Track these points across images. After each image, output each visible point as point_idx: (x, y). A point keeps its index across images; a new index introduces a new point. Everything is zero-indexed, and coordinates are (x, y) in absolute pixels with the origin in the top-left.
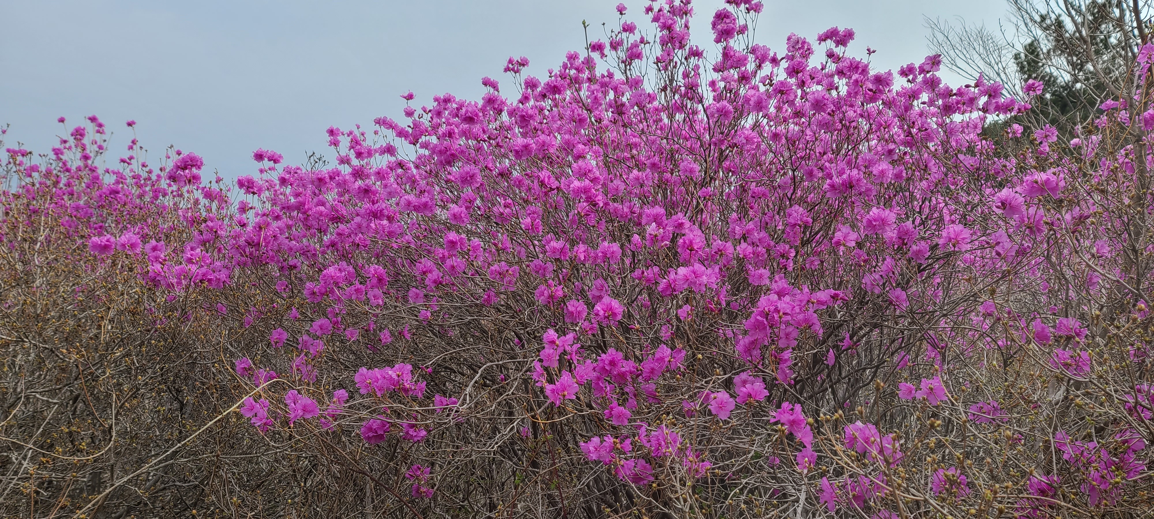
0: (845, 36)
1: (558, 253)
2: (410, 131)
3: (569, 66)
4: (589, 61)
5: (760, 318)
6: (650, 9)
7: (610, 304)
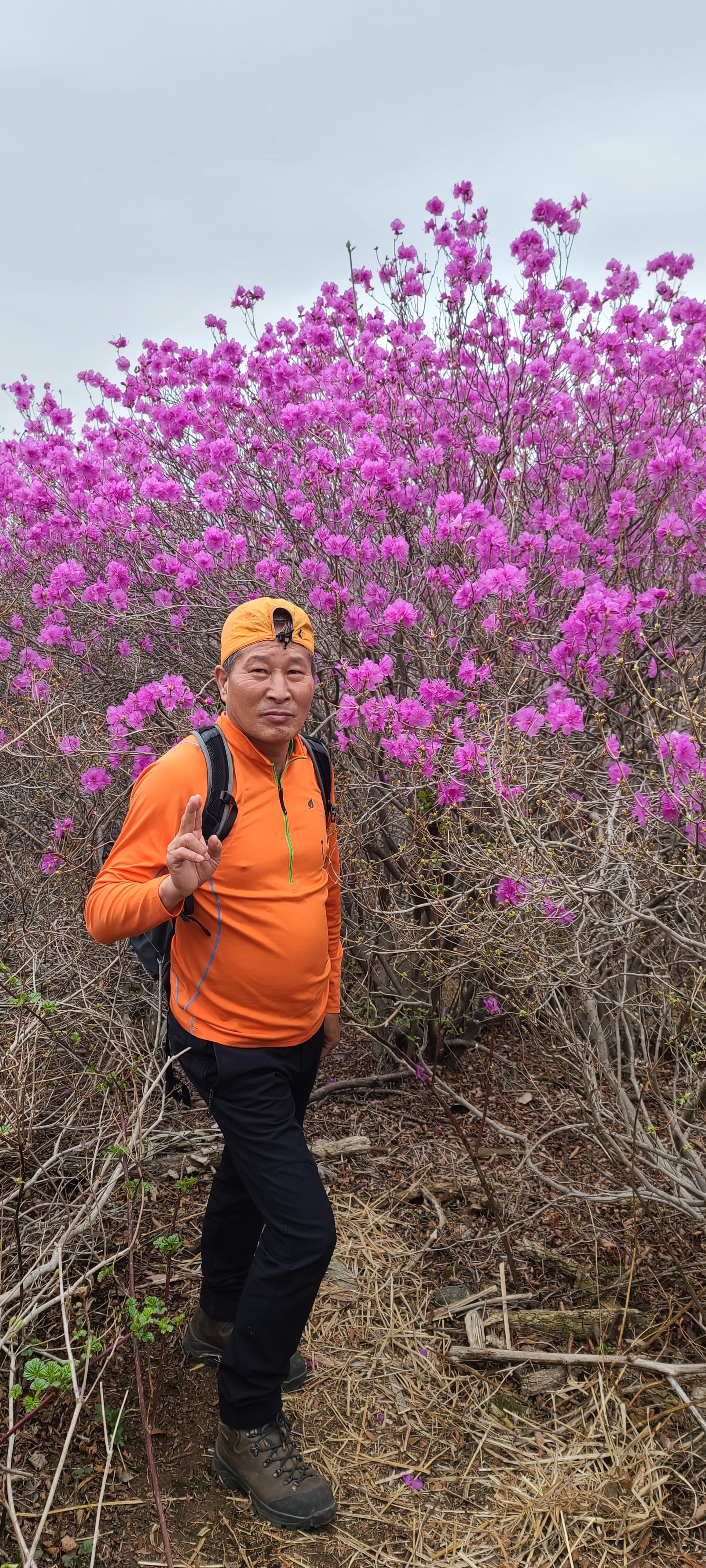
0: (682, 264)
1: (339, 549)
2: (123, 389)
3: (325, 302)
4: (351, 297)
5: (578, 622)
6: (431, 226)
7: (403, 607)
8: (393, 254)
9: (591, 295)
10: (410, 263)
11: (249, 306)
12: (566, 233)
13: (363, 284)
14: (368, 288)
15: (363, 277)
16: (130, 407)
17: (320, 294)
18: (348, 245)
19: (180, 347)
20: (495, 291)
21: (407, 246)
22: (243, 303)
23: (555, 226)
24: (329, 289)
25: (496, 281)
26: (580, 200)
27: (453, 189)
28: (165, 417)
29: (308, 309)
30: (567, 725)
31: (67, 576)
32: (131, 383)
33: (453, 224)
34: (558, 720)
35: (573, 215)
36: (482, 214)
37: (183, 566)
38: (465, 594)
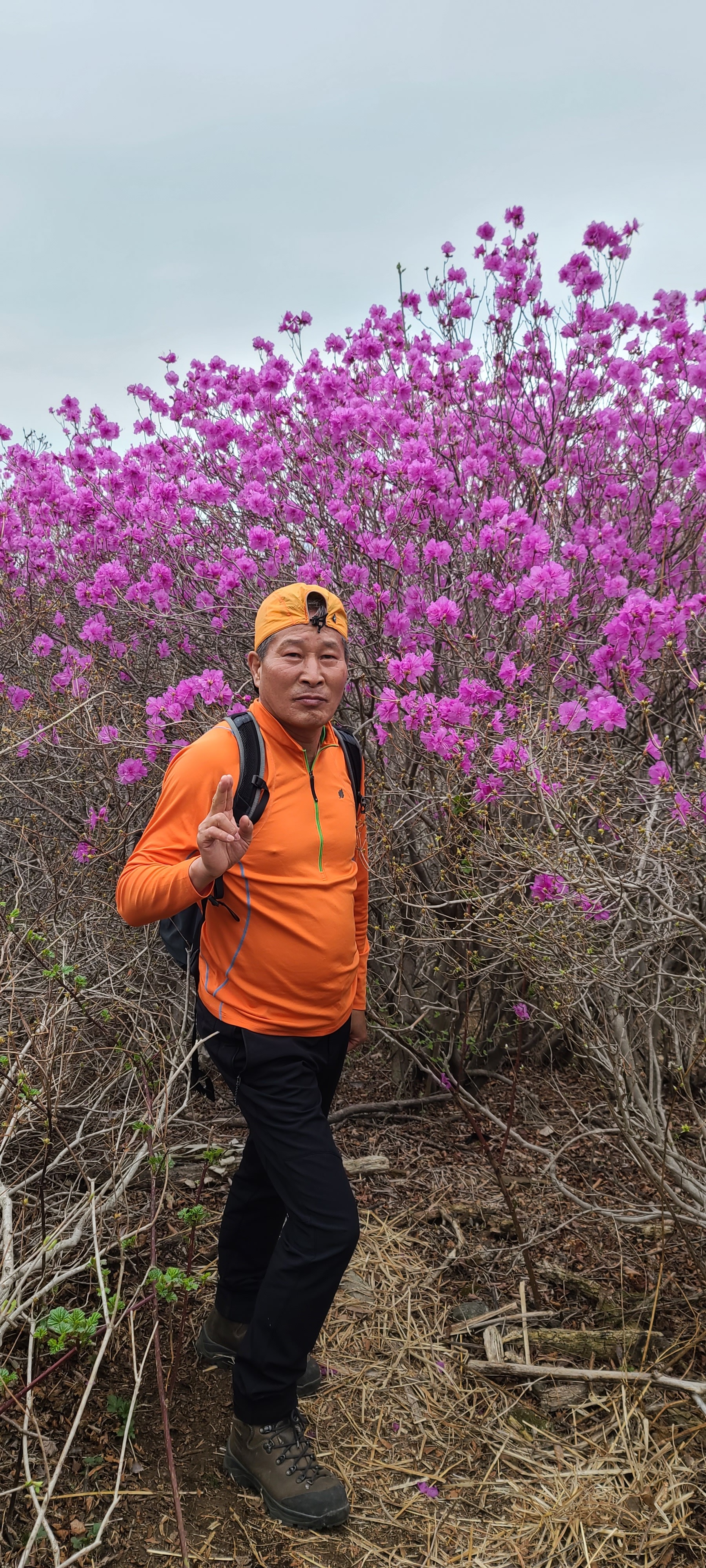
1: (382, 553)
2: (171, 403)
3: (373, 324)
4: (399, 318)
5: (622, 624)
6: (480, 251)
7: (447, 605)
8: (443, 276)
9: (640, 315)
10: (460, 284)
11: (296, 331)
12: (616, 258)
13: (411, 308)
14: (416, 311)
15: (411, 301)
16: (177, 420)
17: (369, 316)
18: (399, 267)
19: (228, 365)
20: (543, 311)
21: (457, 268)
22: (291, 328)
23: (607, 249)
24: (377, 312)
25: (545, 302)
26: (631, 225)
27: (504, 213)
28: (211, 431)
29: (356, 331)
30: (609, 722)
31: (111, 574)
32: (179, 397)
33: (503, 250)
34: (601, 716)
35: (624, 241)
36: (533, 240)
37: (225, 570)
38: (507, 598)
